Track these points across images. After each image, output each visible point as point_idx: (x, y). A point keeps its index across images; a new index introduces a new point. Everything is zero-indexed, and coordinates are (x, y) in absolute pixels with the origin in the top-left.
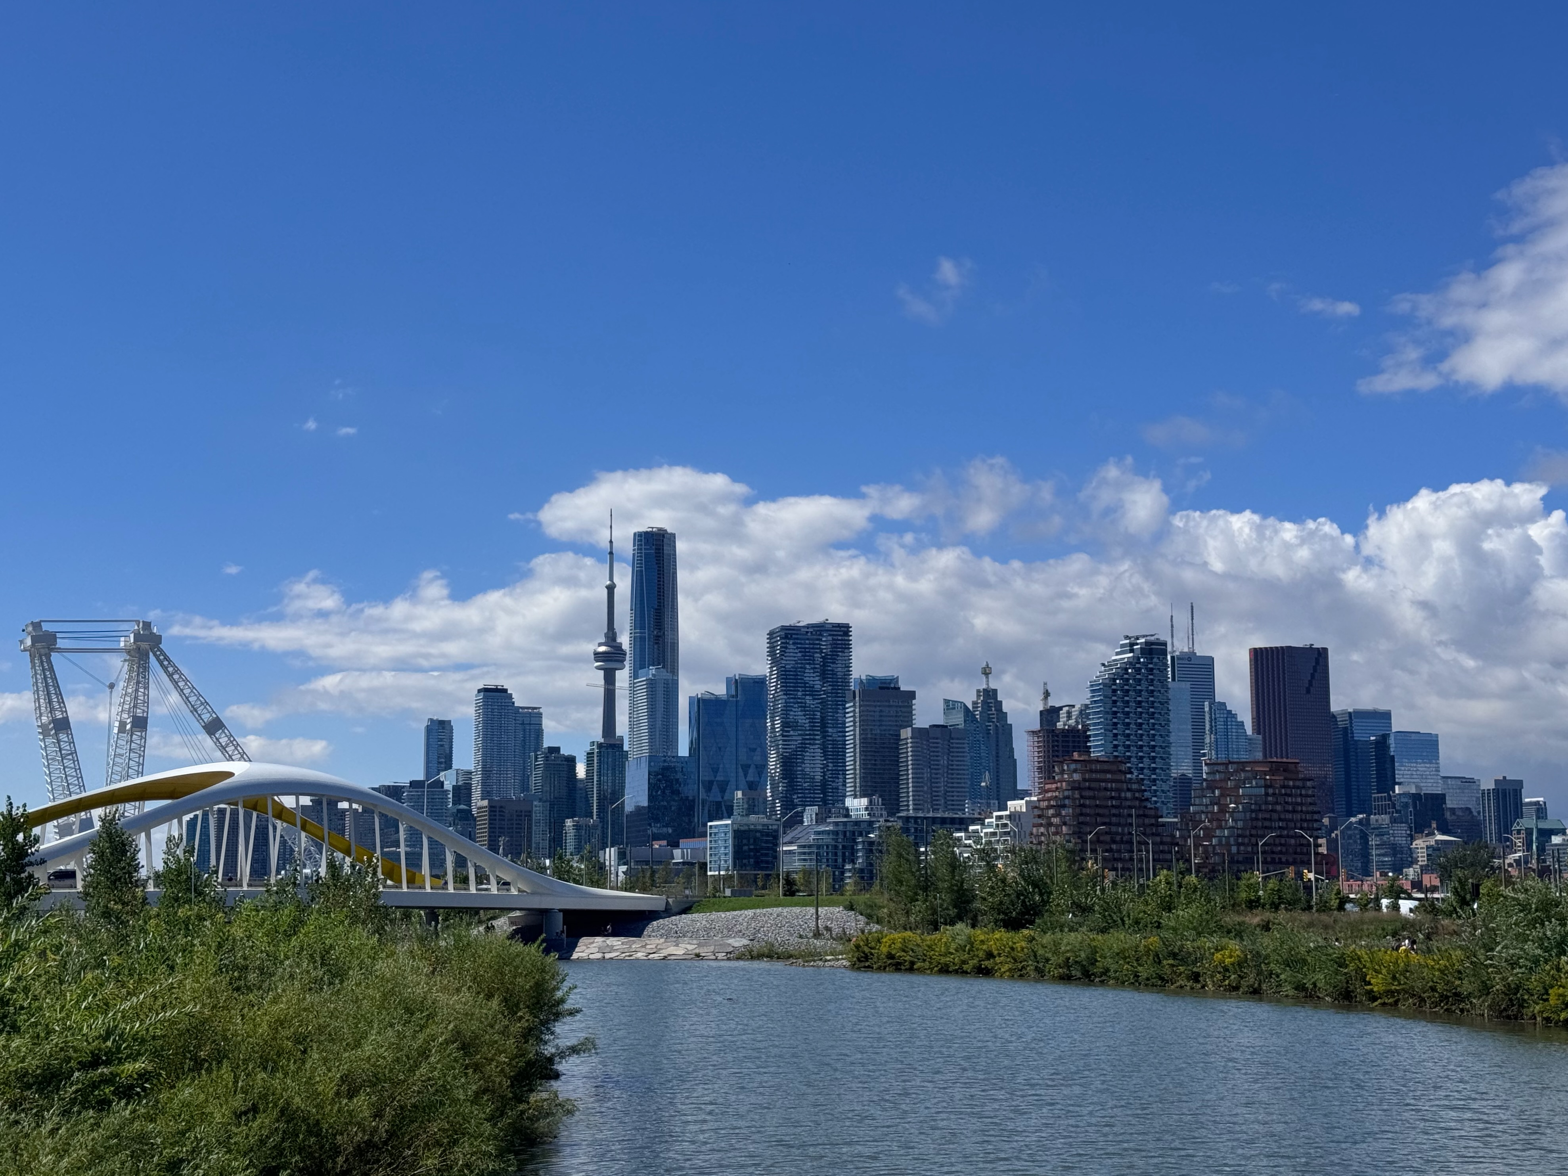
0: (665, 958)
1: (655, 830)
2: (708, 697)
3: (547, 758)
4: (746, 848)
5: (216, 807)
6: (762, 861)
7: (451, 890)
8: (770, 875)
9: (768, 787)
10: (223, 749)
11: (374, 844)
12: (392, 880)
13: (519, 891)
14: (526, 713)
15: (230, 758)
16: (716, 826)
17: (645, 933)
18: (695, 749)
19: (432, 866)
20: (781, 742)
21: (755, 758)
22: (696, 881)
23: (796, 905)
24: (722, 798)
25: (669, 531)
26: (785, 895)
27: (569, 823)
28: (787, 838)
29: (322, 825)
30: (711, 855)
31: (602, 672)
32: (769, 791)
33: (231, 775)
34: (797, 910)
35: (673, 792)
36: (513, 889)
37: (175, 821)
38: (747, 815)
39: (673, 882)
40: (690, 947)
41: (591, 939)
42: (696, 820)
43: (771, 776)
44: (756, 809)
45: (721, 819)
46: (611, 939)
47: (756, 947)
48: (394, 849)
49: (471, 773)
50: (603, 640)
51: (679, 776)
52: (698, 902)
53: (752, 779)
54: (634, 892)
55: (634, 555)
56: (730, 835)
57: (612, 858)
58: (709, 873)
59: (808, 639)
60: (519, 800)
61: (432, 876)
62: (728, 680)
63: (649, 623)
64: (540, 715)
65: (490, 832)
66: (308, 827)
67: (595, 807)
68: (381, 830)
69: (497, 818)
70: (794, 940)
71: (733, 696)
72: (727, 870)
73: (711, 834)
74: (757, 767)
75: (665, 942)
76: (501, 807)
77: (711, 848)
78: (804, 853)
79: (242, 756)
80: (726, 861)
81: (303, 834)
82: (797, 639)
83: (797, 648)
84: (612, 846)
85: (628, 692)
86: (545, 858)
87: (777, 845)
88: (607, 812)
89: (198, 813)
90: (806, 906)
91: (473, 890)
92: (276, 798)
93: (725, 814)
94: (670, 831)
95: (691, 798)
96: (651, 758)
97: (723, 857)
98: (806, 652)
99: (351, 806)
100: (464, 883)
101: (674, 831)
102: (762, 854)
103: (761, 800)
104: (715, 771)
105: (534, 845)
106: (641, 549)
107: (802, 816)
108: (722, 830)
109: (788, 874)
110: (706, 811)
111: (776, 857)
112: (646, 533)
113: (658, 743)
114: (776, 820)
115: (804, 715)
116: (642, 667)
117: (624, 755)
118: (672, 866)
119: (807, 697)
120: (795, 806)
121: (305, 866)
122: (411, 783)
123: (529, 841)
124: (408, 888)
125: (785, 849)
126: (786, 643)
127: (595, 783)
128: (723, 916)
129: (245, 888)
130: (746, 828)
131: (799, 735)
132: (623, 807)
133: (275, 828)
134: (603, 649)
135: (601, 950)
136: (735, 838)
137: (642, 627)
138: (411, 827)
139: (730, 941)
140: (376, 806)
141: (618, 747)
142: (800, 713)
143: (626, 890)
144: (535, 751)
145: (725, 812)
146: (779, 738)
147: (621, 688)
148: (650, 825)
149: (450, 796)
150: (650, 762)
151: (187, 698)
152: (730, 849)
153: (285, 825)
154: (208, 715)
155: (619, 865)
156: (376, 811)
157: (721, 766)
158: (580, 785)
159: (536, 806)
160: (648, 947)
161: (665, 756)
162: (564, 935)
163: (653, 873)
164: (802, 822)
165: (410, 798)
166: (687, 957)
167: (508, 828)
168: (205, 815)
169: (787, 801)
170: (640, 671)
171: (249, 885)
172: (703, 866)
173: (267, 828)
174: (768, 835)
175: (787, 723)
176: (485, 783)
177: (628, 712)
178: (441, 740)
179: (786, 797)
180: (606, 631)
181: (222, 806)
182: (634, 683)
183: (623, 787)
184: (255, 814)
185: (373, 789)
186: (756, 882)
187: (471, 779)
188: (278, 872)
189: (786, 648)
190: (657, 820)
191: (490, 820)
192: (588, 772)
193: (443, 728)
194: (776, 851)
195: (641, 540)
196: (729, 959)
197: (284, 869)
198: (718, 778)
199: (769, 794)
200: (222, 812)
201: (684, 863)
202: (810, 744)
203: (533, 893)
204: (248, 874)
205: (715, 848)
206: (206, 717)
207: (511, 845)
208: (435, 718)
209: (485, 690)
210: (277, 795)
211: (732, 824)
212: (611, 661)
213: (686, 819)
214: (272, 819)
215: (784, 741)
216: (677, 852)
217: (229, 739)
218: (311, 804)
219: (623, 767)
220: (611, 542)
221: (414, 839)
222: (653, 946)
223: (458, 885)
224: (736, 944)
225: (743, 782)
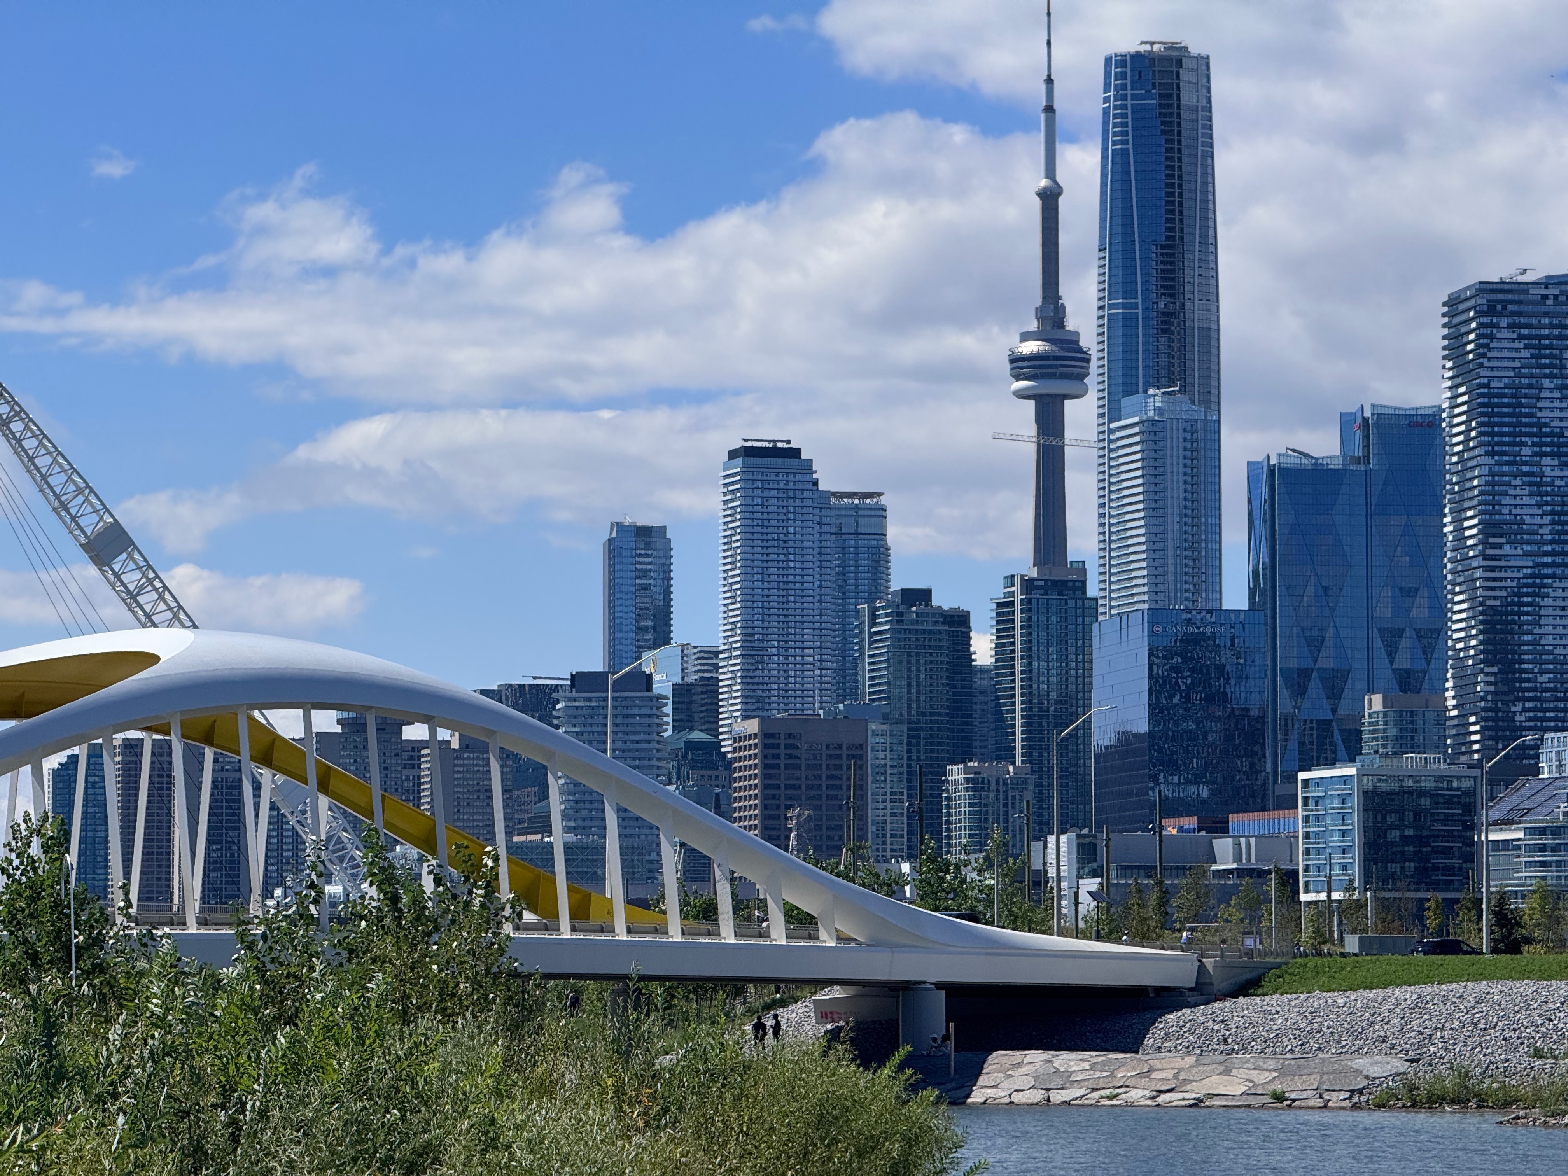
0: (1197, 1103)
1: (1167, 791)
2: (1294, 461)
3: (898, 616)
4: (1394, 834)
5: (119, 737)
6: (1435, 868)
7: (675, 936)
8: (1457, 901)
9: (1450, 684)
10: (131, 597)
11: (491, 826)
12: (535, 911)
13: (839, 939)
14: (846, 508)
15: (149, 621)
16: (1319, 782)
17: (1148, 1042)
18: (1263, 592)
19: (628, 878)
20: (1479, 573)
21: (1414, 613)
22: (1272, 914)
23: (1523, 975)
24: (1334, 711)
25: (1194, 50)
26: (1495, 950)
27: (956, 773)
28: (1497, 813)
29: (367, 780)
30: (1307, 852)
31: (1032, 403)
32: (1450, 694)
33: (151, 659)
34: (1527, 987)
35: (1210, 699)
36: (823, 934)
37: (26, 770)
38: (1397, 754)
39: (1215, 918)
40: (1261, 1077)
41: (1018, 1055)
42: (1269, 767)
43: (1456, 658)
44: (1419, 739)
45: (1332, 763)
46: (1065, 1055)
47: (1423, 1074)
48: (539, 836)
49: (717, 654)
50: (1033, 326)
51: (1226, 657)
52: (1278, 966)
53: (1407, 665)
54: (1119, 941)
55: (1106, 112)
56: (1355, 802)
57: (1064, 861)
58: (1304, 897)
59: (1546, 314)
60: (832, 719)
61: (629, 902)
62: (1346, 421)
63: (1145, 282)
64: (880, 512)
65: (765, 797)
66: (334, 783)
67: (1019, 736)
68: (504, 791)
69: (782, 762)
70: (1520, 1060)
71: (1358, 460)
72: (1349, 888)
73: (1306, 800)
74: (1419, 634)
75: (1198, 1063)
76: (790, 736)
77: (1307, 836)
78: (1543, 848)
79: (176, 616)
80: (1345, 867)
81: (324, 801)
82: (1520, 314)
83: (1520, 337)
84: (1064, 832)
85: (1096, 453)
86: (900, 859)
87: (1472, 827)
88: (1048, 747)
89: (76, 750)
90: (1549, 978)
91: (728, 935)
92: (256, 714)
93: (1342, 751)
94: (1205, 793)
95: (1254, 713)
96: (1155, 615)
97: (1337, 858)
98: (1540, 347)
99: (433, 733)
100: (706, 918)
101: (1212, 792)
102: (1437, 851)
103: (1431, 717)
104: (1315, 644)
105: (871, 829)
106: (1124, 98)
107: (1537, 757)
108: (1335, 790)
109: (1503, 898)
110: (1294, 745)
111: (1470, 858)
112: (1137, 57)
113: (1170, 578)
114: (1470, 767)
115: (1539, 505)
116: (1130, 389)
117: (1090, 608)
118: (1211, 880)
119: (1547, 460)
120: (1518, 731)
121: (328, 877)
122: (574, 678)
123: (861, 817)
124: (574, 929)
125: (1492, 837)
126: (1492, 325)
127: (1018, 676)
128: (1341, 1001)
129: (192, 929)
130: (1395, 786)
131: (1526, 555)
132: (1088, 735)
133: (257, 788)
134: (1032, 347)
135: (1041, 1082)
136: (1367, 808)
137: (1128, 292)
138: (576, 784)
139: (1360, 1063)
140: (491, 733)
141: (1074, 589)
142: (1527, 500)
143: (1099, 938)
144: (871, 601)
145: (1340, 744)
146: (1475, 564)
147: (1078, 445)
148: (1156, 780)
149: (669, 709)
150: (1152, 625)
151: (44, 478)
152: (1356, 839)
153: (280, 778)
154: (95, 518)
155: (1079, 877)
156: (494, 745)
157: (1330, 632)
158: (981, 683)
159: (875, 733)
160: (1155, 1075)
161: (1188, 610)
162: (951, 1044)
163: (1165, 895)
164: (1537, 771)
165: (573, 715)
166: (1252, 1101)
167: (809, 788)
168: (95, 755)
169: (1495, 719)
170: (1126, 402)
171: (202, 922)
172: (1288, 880)
173: (239, 787)
174: (1449, 802)
175: (1494, 525)
176: (750, 680)
177: (1096, 501)
178: (644, 574)
179: (1496, 710)
180: (1039, 302)
181: (134, 734)
182: (1111, 431)
183: (1086, 687)
184: (209, 754)
185: (484, 692)
186: (1421, 918)
187: (717, 667)
188: (267, 893)
189: (1492, 337)
190: (1171, 765)
191: (766, 767)
192: (1002, 650)
193: (648, 546)
194: (1472, 843)
195: (1123, 76)
196: (1355, 1107)
197: (281, 883)
198: (1322, 663)
199: (1451, 703)
200: (132, 748)
201: (1240, 873)
202: (1553, 576)
203: (874, 944)
204: (198, 895)
205: (1318, 835)
206: (90, 523)
207: (818, 827)
208: (628, 521)
209: (748, 452)
210: (261, 707)
211: (1360, 775)
212: (1052, 376)
213: (1244, 764)
214: (250, 767)
215: (1487, 569)
216: (1223, 846)
217: (144, 575)
218: (338, 729)
219: (1086, 635)
220: (1049, 81)
221: (585, 813)
222: (1169, 1074)
223: (692, 924)
224: (1375, 1071)
225: (1384, 672)
